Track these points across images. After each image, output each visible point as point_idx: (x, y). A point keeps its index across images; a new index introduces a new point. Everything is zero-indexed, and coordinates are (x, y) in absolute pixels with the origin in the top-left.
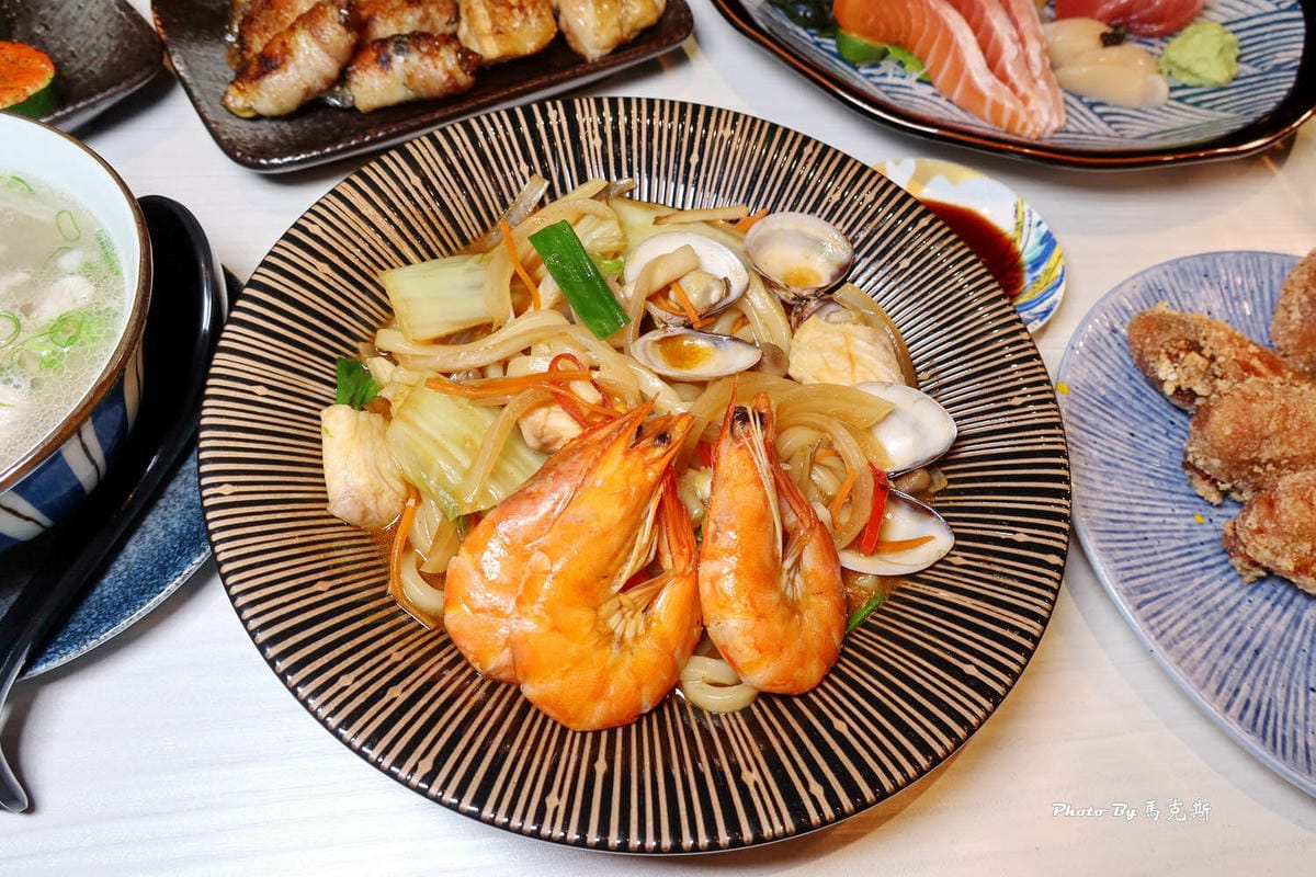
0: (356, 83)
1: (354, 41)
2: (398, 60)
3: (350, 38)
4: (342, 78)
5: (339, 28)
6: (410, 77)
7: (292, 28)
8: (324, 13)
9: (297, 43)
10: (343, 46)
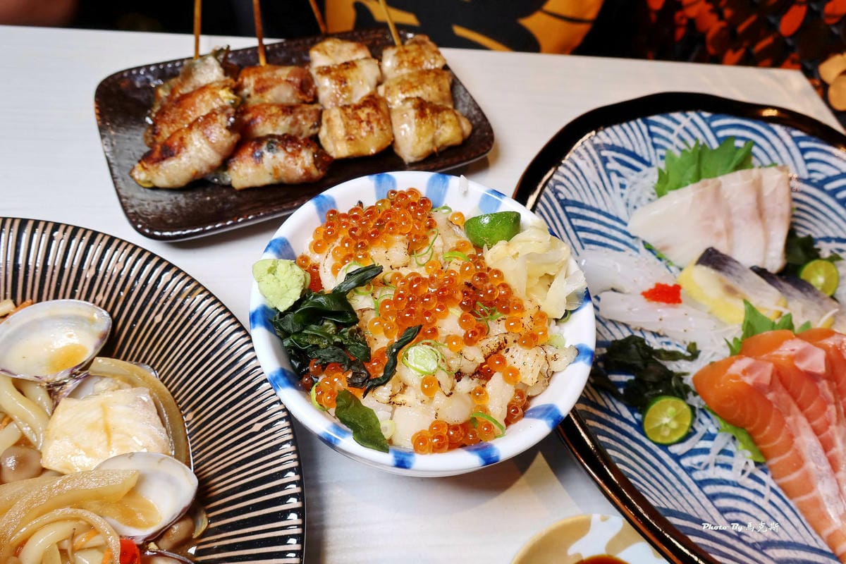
0: (234, 170)
1: (235, 141)
2: (268, 156)
3: (234, 138)
4: (225, 164)
5: (225, 131)
6: (276, 170)
7: (190, 127)
8: (215, 120)
9: (191, 139)
10: (226, 145)
